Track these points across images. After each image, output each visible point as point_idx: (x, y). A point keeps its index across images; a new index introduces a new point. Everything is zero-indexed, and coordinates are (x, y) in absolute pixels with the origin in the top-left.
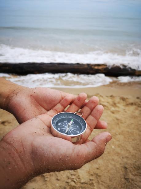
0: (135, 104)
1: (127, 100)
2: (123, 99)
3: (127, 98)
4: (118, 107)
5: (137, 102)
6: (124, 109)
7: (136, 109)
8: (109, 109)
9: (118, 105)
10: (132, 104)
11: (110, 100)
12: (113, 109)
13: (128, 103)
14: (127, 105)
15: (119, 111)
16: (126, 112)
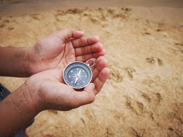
0: (121, 16)
1: (114, 12)
2: (110, 12)
3: (114, 11)
4: (107, 21)
5: (122, 14)
6: (112, 23)
7: (121, 21)
8: (99, 24)
9: (107, 18)
10: (118, 16)
11: (99, 14)
12: (103, 23)
13: (114, 15)
14: (114, 17)
15: (107, 25)
16: (113, 25)
